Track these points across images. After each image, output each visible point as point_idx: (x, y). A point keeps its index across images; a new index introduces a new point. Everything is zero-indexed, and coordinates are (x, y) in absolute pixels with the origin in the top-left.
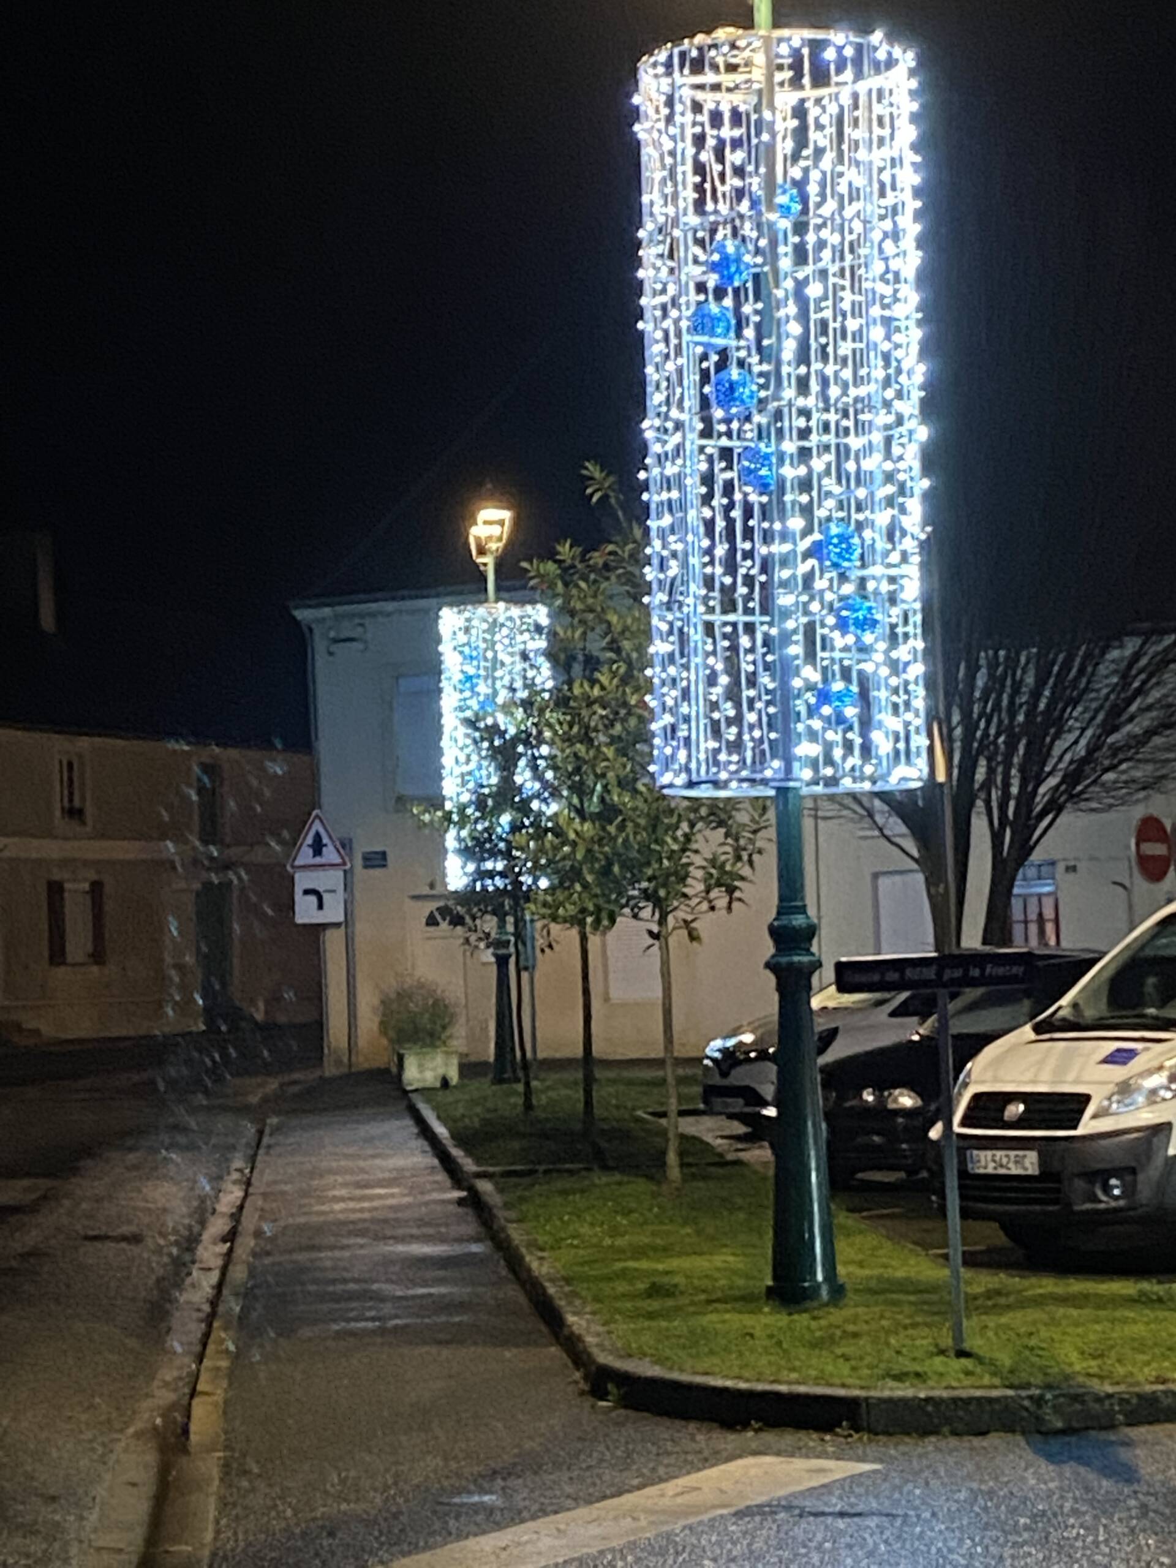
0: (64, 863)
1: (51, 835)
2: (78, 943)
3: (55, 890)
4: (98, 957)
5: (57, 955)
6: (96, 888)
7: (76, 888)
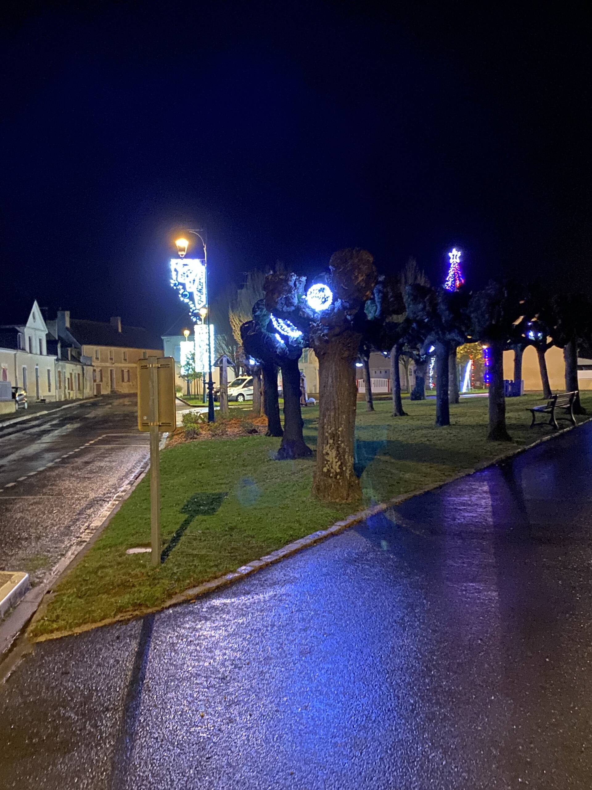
0: (124, 367)
1: (121, 363)
2: (126, 379)
3: (123, 371)
4: (129, 381)
5: (123, 381)
6: (128, 371)
7: (125, 371)
